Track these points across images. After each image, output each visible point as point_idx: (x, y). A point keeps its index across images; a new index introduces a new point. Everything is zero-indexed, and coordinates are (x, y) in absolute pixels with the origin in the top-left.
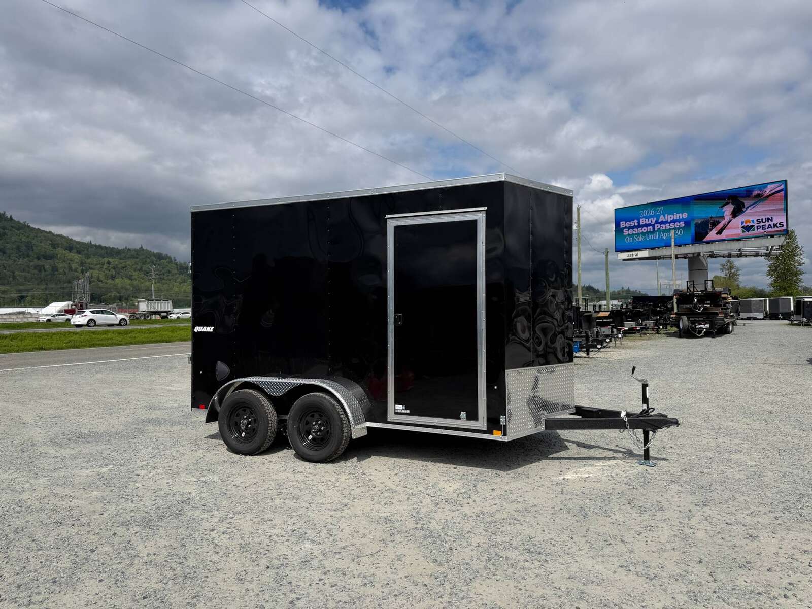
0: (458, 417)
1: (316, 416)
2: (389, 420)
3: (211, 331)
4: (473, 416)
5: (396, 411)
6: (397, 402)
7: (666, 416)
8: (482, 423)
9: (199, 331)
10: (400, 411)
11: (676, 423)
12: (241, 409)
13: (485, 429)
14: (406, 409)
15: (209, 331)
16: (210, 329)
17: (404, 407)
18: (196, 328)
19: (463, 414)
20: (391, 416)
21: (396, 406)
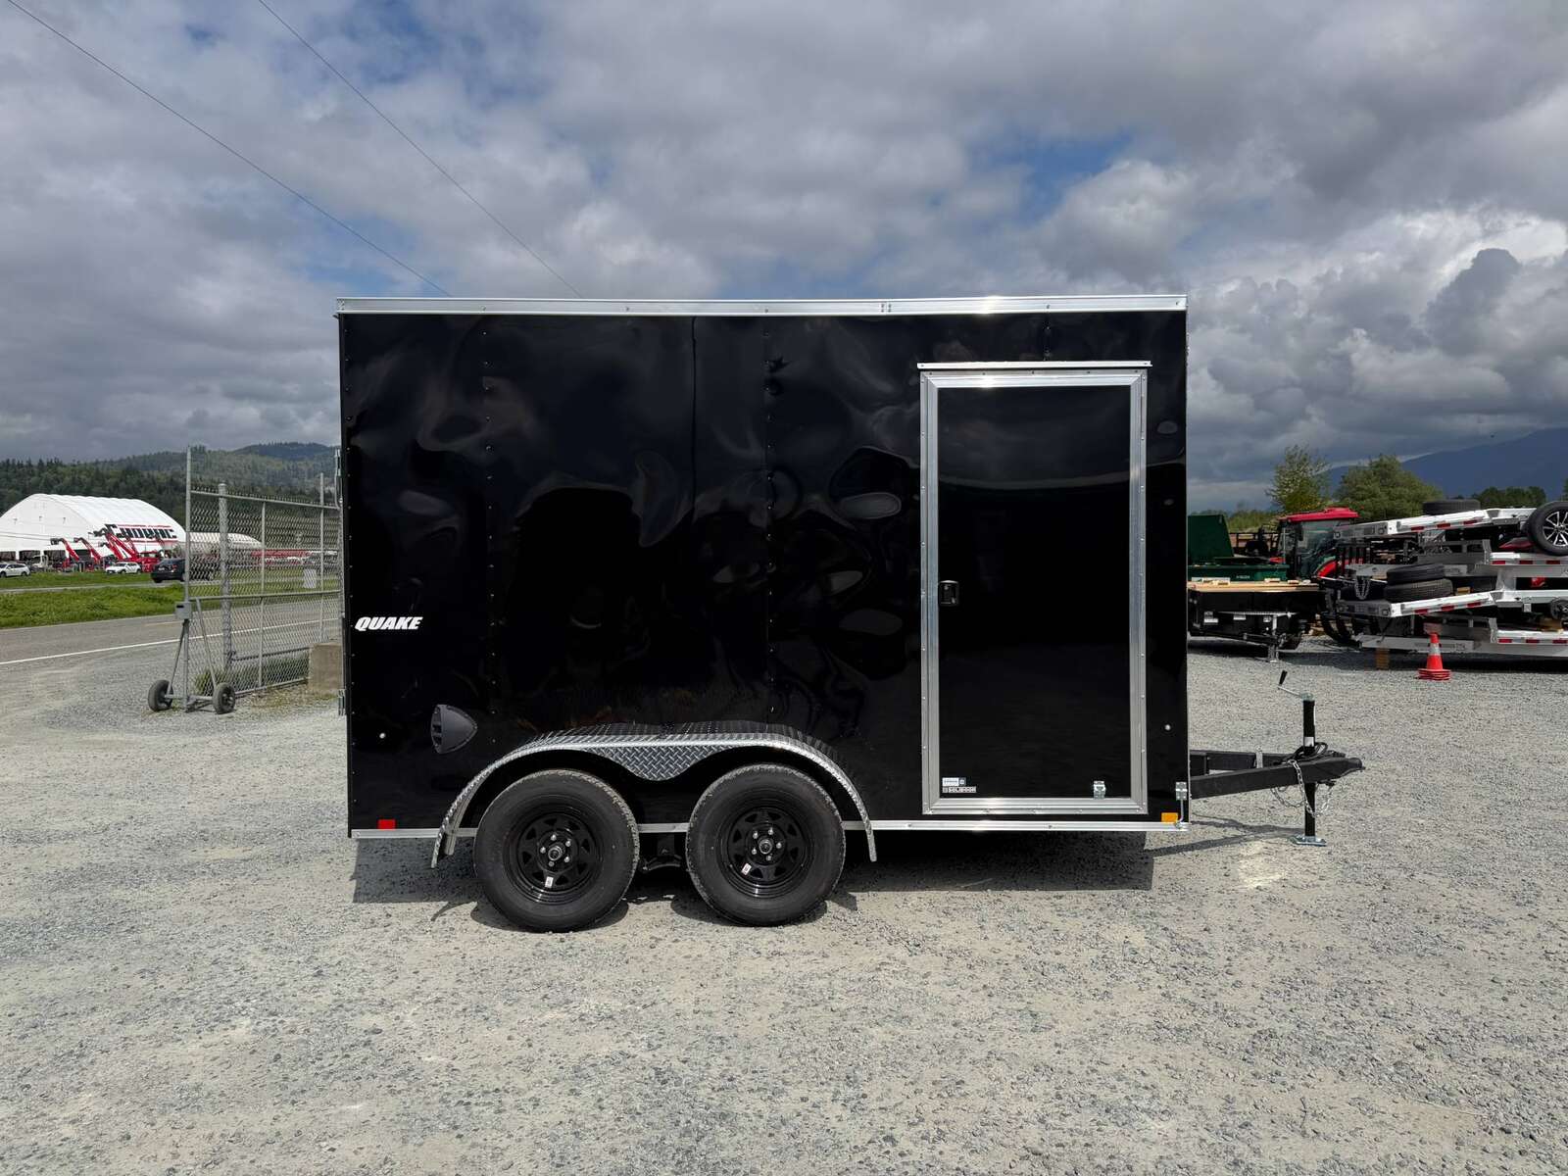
0: (1089, 793)
1: (763, 816)
2: (927, 812)
3: (413, 627)
4: (1119, 787)
5: (945, 791)
6: (945, 772)
7: (1343, 756)
8: (1137, 801)
9: (371, 628)
10: (954, 791)
11: (1359, 766)
12: (541, 821)
13: (1144, 811)
14: (968, 784)
15: (405, 627)
16: (410, 623)
17: (963, 782)
18: (361, 621)
19: (1099, 786)
20: (932, 804)
21: (944, 779)
